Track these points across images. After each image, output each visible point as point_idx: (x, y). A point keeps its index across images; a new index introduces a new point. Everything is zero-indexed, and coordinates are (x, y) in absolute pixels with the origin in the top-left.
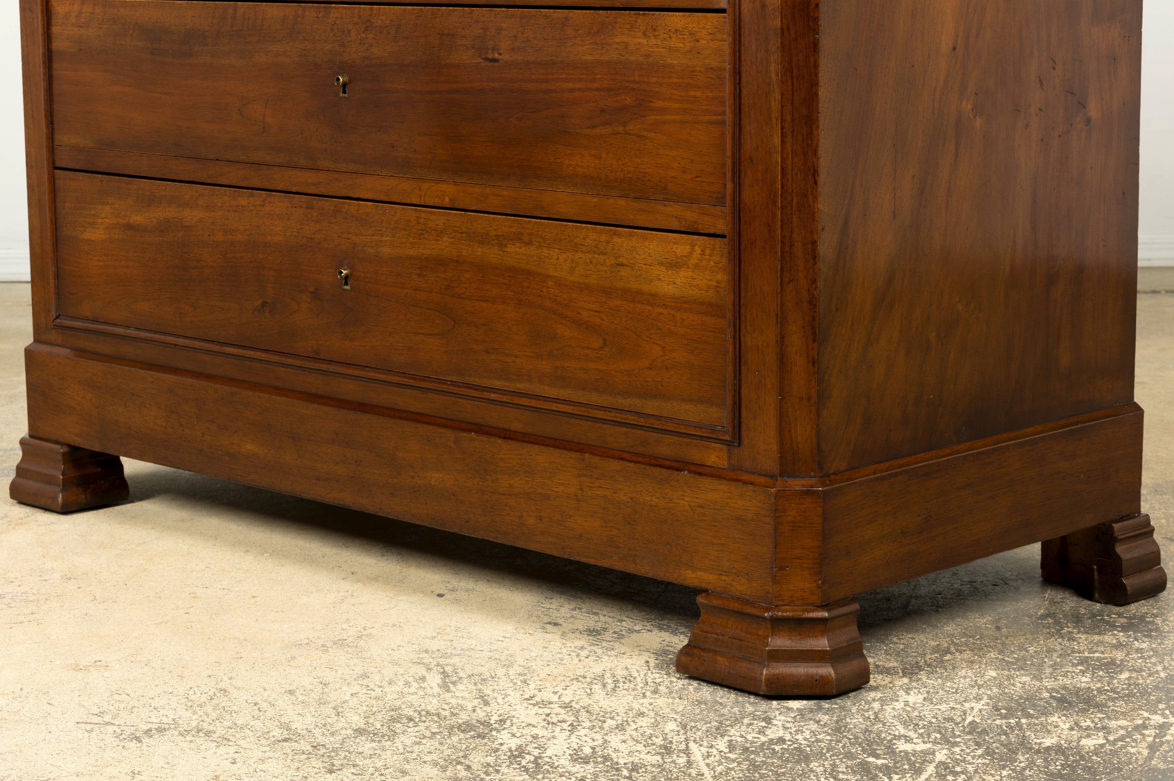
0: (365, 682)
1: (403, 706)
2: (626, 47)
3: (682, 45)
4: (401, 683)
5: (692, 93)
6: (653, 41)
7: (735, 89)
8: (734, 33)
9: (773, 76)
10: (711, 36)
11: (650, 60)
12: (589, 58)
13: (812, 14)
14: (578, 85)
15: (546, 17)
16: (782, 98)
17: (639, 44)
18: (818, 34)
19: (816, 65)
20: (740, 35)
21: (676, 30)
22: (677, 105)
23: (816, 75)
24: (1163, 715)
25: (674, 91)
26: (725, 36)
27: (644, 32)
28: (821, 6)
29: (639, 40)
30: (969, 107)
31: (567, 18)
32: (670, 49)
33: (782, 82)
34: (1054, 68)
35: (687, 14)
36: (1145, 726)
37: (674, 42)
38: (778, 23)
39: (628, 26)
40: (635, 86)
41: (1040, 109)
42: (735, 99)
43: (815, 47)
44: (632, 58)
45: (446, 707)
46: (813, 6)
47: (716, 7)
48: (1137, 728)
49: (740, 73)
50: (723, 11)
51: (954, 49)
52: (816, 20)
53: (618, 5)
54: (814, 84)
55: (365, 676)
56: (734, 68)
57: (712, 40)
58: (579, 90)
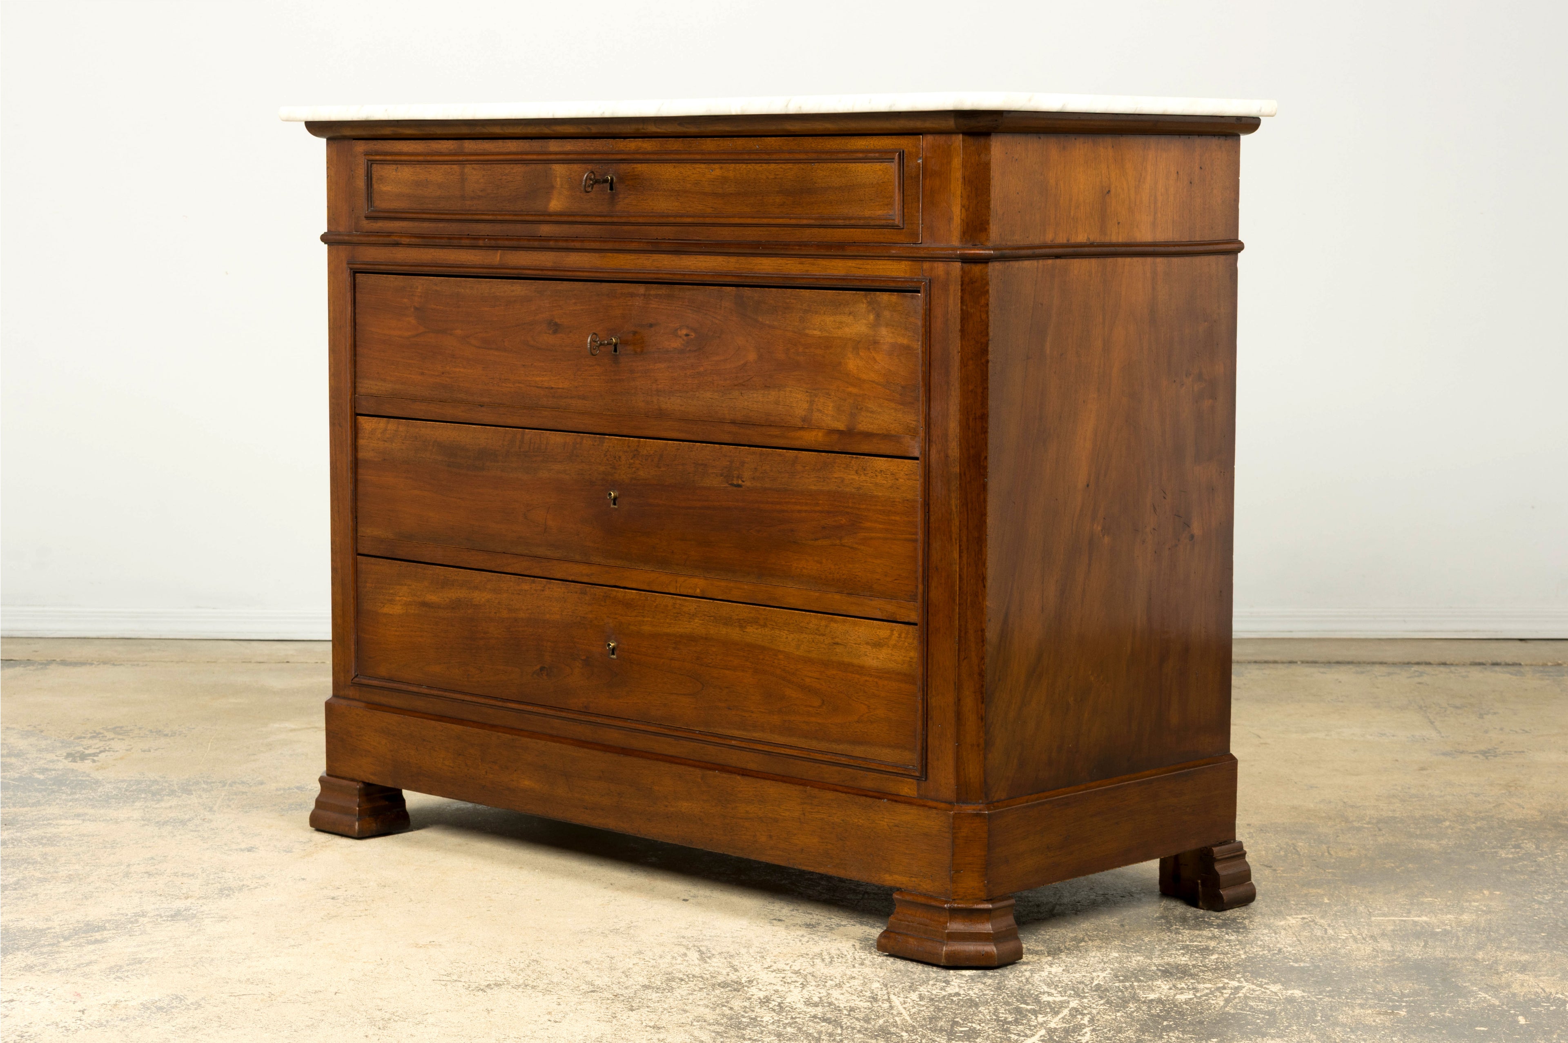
0: (641, 956)
1: (674, 972)
2: (842, 481)
3: (885, 482)
4: (669, 957)
5: (893, 518)
6: (863, 478)
7: (925, 516)
8: (925, 475)
9: (954, 508)
10: (907, 477)
11: (861, 492)
12: (813, 488)
13: (982, 464)
14: (805, 508)
15: (780, 455)
16: (960, 524)
17: (853, 479)
18: (986, 478)
19: (985, 501)
20: (929, 477)
21: (881, 471)
22: (881, 526)
23: (985, 508)
24: (1239, 981)
25: (879, 516)
26: (918, 477)
27: (856, 471)
28: (989, 458)
29: (853, 477)
30: (1099, 528)
31: (796, 457)
32: (876, 484)
33: (960, 513)
34: (1165, 498)
35: (889, 459)
36: (1224, 988)
37: (879, 480)
38: (957, 470)
39: (844, 466)
40: (849, 510)
41: (1154, 529)
42: (925, 523)
43: (984, 487)
44: (847, 490)
45: (706, 972)
46: (983, 458)
47: (911, 455)
48: (1218, 989)
49: (928, 504)
50: (917, 459)
51: (1088, 486)
52: (985, 468)
53: (837, 450)
54: (983, 515)
55: (640, 953)
56: (925, 501)
57: (908, 479)
58: (806, 511)
